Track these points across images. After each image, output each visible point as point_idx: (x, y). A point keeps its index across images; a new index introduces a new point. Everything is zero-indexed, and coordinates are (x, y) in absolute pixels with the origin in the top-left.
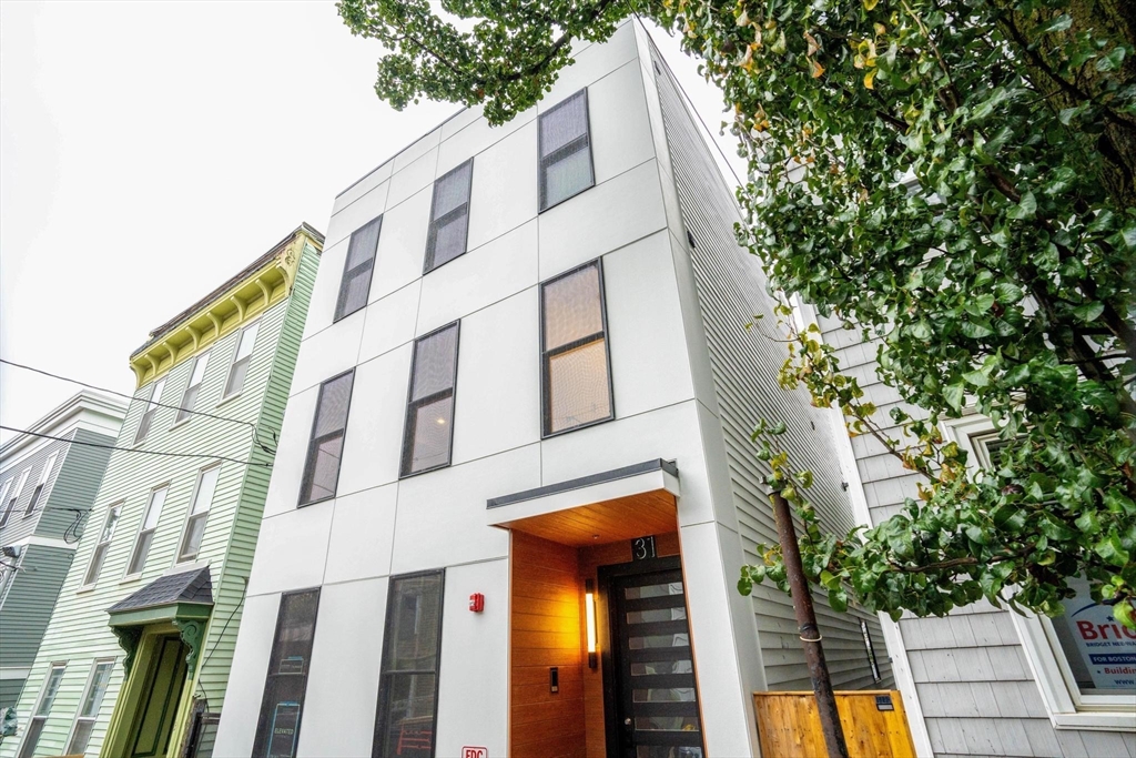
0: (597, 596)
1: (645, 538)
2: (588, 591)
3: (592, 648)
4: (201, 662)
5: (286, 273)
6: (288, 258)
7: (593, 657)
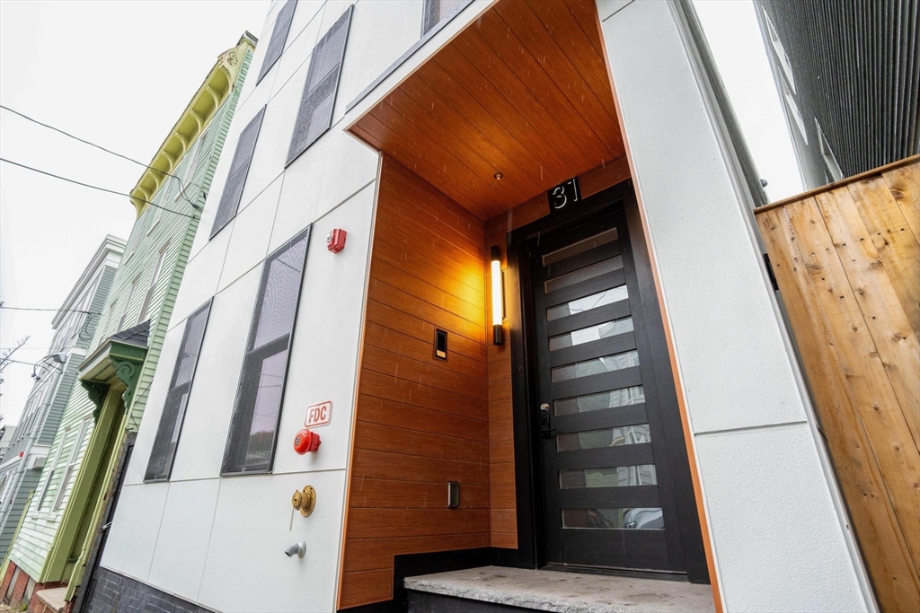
0: (505, 266)
1: (564, 184)
2: (493, 259)
3: (497, 320)
4: (134, 399)
5: (229, 73)
6: (230, 60)
7: (499, 331)
